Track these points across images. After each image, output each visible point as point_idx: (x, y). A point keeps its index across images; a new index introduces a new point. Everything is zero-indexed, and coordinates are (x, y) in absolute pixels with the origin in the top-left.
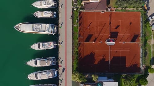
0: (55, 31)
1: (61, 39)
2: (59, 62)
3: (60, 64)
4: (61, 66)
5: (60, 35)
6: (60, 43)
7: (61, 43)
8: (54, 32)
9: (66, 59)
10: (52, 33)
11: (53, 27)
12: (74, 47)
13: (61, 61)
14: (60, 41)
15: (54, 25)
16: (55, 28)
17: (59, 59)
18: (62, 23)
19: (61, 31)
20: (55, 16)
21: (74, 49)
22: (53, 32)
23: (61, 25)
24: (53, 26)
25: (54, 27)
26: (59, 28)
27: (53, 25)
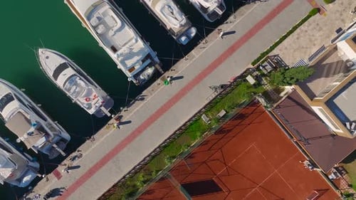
0: (141, 77)
1: (134, 113)
2: (67, 162)
3: (61, 169)
4: (58, 175)
5: (142, 99)
6: (119, 118)
7: (123, 120)
8: (136, 76)
9: (91, 172)
10: (129, 74)
11: (148, 61)
12: (143, 167)
13: (75, 163)
14: (126, 114)
15: (157, 59)
16: (150, 71)
17: (74, 154)
18: (182, 77)
19: (157, 95)
20: (183, 39)
21: (136, 173)
22: (135, 72)
23: (172, 79)
24: (151, 58)
25: (150, 65)
26: (159, 81)
27: (154, 54)
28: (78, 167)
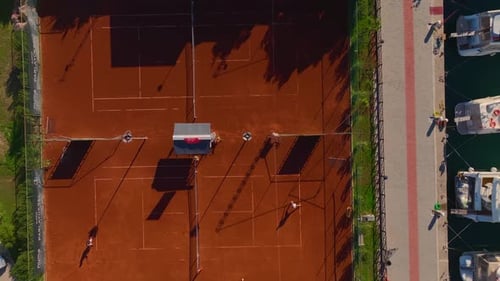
0: (466, 185)
1: (433, 148)
2: (440, 32)
4: (434, 11)
5: (441, 169)
6: (441, 125)
7: (436, 128)
8: (472, 181)
9: (409, 50)
10: (483, 175)
11: (478, 206)
12: (373, 109)
13: (433, 40)
14: (439, 136)
15: (473, 217)
16: (464, 199)
17: (442, 46)
18: (430, 228)
19: (433, 187)
20: (469, 263)
21: (371, 97)
22: (478, 184)
24: (478, 213)
25: (471, 205)
26: (445, 200)
28: (426, 40)
